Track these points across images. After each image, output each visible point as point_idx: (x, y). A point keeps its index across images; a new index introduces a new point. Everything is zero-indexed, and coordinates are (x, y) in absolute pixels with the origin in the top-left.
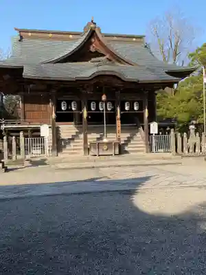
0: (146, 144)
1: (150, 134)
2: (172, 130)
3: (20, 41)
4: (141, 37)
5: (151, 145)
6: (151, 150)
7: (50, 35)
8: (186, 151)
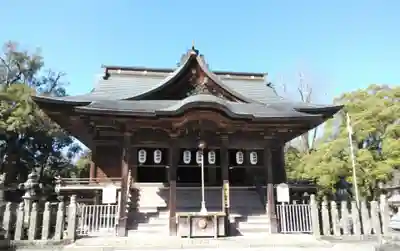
0: (272, 219)
1: (276, 203)
2: (312, 196)
3: (106, 78)
4: (262, 75)
5: (279, 221)
6: (280, 230)
7: (145, 72)
8: (337, 233)
